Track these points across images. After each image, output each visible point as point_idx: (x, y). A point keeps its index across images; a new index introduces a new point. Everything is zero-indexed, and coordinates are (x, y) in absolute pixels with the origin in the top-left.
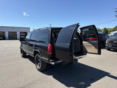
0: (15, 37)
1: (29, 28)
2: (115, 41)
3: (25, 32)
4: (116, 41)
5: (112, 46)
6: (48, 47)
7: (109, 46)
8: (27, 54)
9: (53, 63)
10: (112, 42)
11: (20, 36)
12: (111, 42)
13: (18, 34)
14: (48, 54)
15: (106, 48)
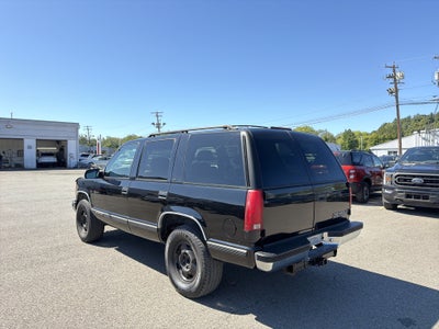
0: (16, 160)
1: (76, 126)
2: (414, 176)
3: (58, 142)
4: (418, 176)
5: (408, 196)
6: (248, 203)
7: (394, 193)
8: (107, 229)
9: (267, 267)
10: (405, 180)
11: (38, 155)
12: (403, 180)
13: (30, 147)
14: (246, 230)
15: (384, 200)
